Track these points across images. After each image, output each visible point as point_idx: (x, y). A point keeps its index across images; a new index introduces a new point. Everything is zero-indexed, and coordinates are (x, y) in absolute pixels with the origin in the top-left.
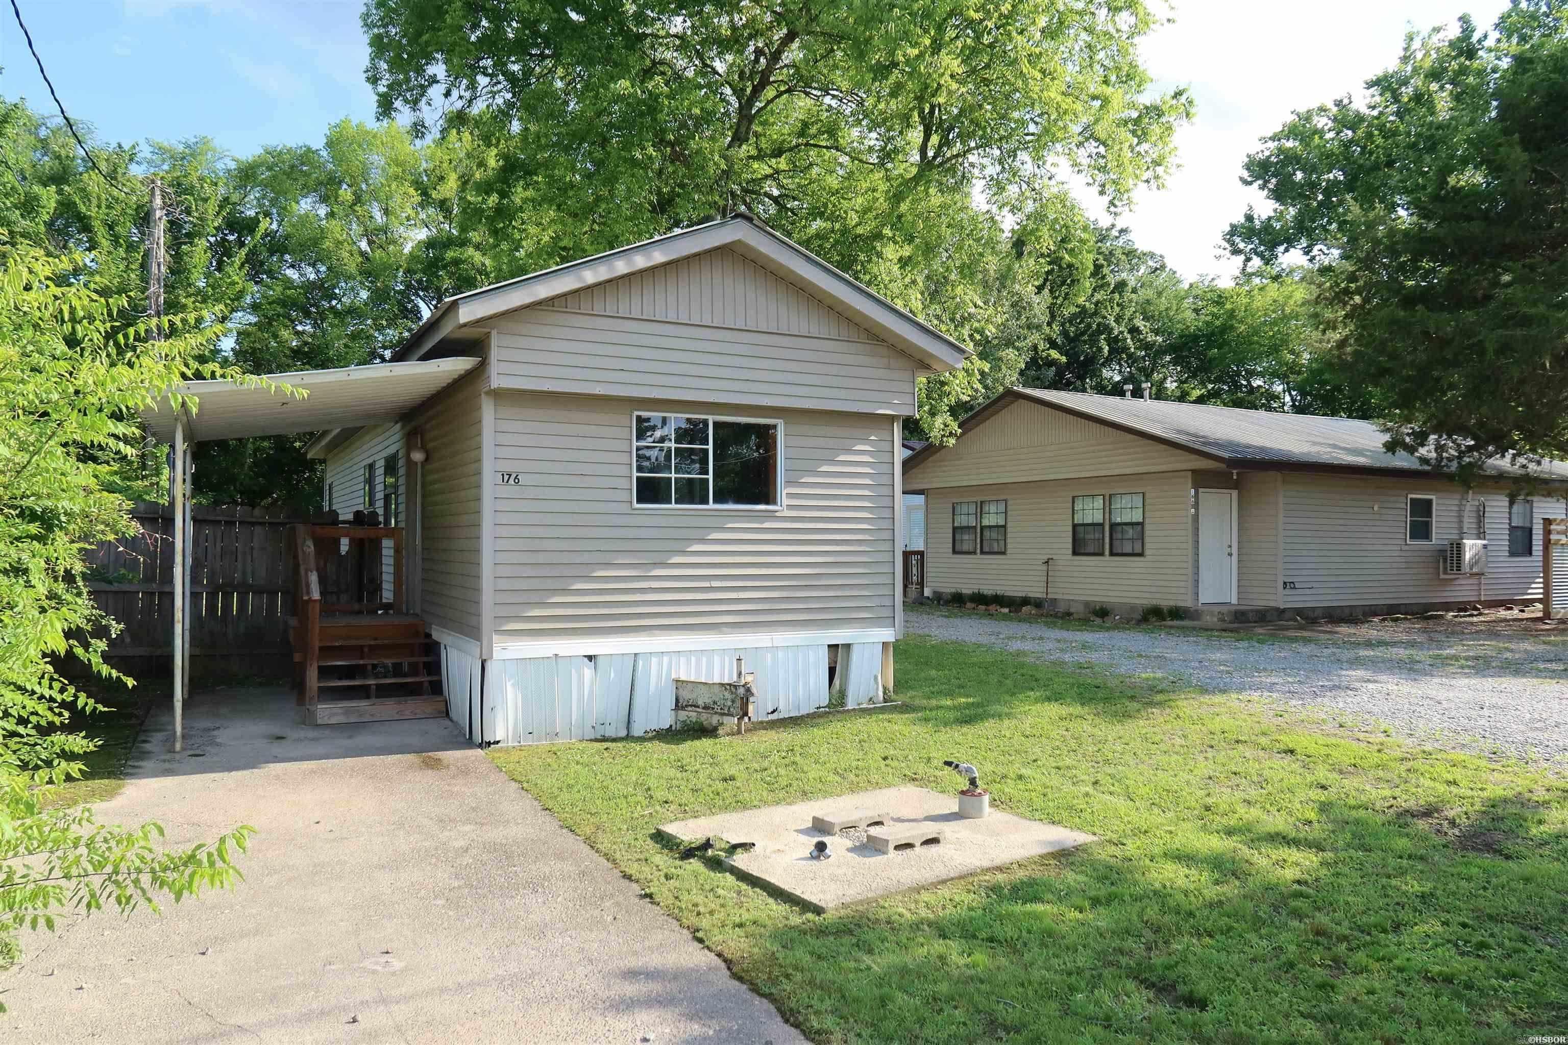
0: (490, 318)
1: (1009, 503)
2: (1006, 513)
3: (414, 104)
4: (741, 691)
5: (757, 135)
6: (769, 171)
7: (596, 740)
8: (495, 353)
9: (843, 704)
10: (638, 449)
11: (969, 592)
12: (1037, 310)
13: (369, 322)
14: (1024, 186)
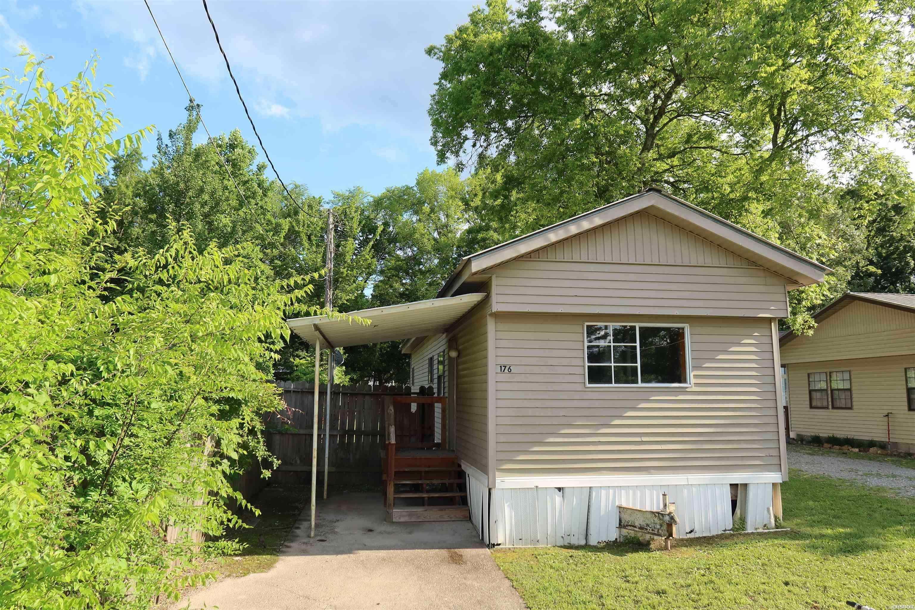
0: (492, 268)
1: (852, 373)
2: (850, 380)
3: (457, 154)
4: (667, 518)
5: (658, 146)
6: (668, 167)
7: (565, 547)
8: (495, 290)
9: (744, 528)
10: (589, 347)
11: (825, 435)
12: (858, 240)
13: (439, 276)
14: (855, 153)
